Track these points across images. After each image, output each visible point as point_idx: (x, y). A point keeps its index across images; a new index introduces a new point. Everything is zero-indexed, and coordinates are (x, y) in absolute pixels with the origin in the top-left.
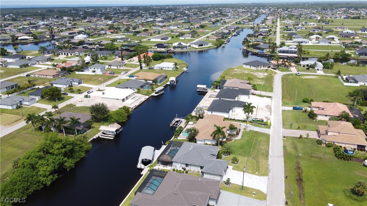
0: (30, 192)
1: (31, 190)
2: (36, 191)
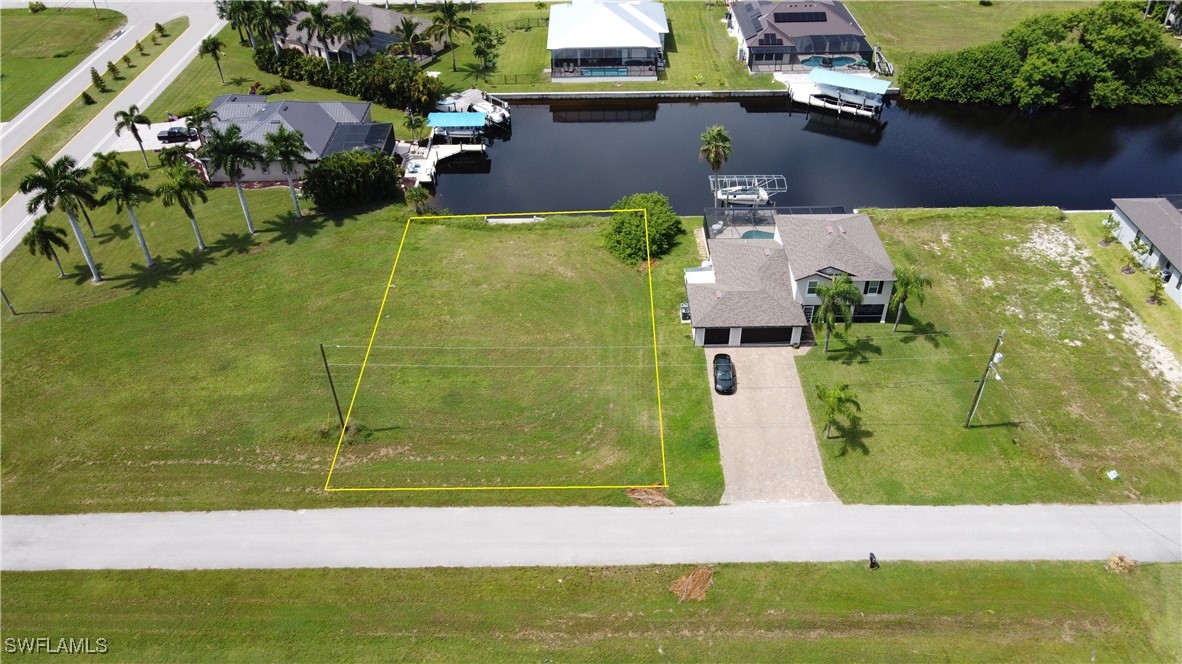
0: (978, 98)
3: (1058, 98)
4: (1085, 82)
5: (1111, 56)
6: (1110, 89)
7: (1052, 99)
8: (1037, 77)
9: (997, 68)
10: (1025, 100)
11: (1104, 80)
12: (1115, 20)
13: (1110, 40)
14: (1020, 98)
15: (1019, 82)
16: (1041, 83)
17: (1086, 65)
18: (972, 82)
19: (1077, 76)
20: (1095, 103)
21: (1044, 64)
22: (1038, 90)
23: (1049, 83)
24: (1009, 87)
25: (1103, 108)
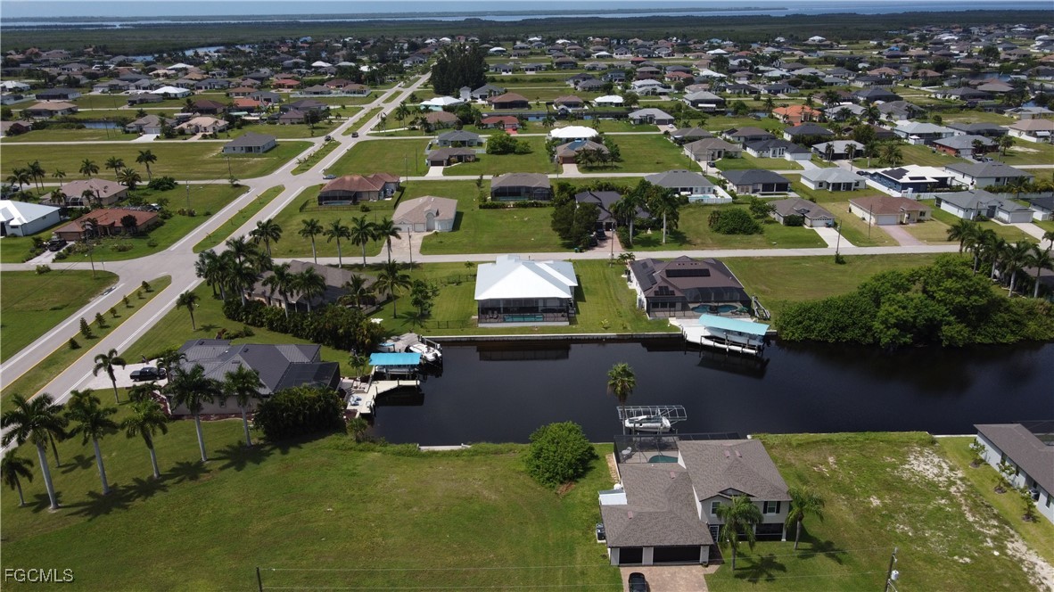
0: (845, 338)
1: (848, 336)
2: (854, 343)
3: (912, 338)
4: (933, 326)
5: (952, 304)
6: (954, 331)
7: (908, 339)
8: (893, 321)
9: (856, 314)
10: (885, 340)
11: (949, 323)
12: (949, 275)
13: (948, 291)
14: (880, 338)
15: (877, 325)
16: (895, 325)
17: (931, 311)
18: (837, 325)
19: (925, 320)
20: (945, 343)
21: (896, 310)
22: (894, 331)
23: (903, 326)
24: (870, 329)
25: (952, 346)
